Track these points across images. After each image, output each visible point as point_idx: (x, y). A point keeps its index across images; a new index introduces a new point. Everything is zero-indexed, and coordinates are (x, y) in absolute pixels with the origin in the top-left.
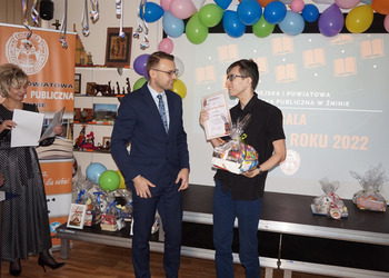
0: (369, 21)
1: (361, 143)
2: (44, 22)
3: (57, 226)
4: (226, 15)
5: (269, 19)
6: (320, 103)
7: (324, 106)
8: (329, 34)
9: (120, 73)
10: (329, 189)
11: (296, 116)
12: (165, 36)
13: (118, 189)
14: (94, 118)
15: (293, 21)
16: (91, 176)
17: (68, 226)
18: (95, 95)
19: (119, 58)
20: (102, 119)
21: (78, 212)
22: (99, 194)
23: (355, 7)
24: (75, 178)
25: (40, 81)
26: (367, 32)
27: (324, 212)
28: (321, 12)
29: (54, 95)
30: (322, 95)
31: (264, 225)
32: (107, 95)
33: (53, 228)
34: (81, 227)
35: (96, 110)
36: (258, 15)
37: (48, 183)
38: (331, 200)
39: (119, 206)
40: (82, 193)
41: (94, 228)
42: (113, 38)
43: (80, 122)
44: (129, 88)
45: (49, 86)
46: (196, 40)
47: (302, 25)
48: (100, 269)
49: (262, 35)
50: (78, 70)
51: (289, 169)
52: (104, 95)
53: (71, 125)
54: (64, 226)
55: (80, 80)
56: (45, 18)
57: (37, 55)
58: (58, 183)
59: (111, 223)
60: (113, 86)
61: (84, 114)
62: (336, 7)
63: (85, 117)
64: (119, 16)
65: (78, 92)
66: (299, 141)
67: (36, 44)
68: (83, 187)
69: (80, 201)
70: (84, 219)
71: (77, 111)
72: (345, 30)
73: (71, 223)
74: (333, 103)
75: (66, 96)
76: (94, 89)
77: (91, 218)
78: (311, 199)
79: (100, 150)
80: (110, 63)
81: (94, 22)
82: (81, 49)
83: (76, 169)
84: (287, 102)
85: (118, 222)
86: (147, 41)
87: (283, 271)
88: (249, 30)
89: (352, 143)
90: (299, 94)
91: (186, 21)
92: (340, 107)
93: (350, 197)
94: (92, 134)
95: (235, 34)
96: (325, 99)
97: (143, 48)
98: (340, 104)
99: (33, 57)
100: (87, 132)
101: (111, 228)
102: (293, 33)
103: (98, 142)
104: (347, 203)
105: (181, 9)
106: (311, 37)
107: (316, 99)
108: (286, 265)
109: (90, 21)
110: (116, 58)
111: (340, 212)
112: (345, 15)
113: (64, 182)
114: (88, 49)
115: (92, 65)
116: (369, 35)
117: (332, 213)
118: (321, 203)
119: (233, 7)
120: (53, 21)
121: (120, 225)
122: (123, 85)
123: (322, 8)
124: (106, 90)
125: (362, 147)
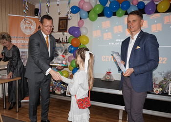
1: (163, 60)
4: (105, 9)
5: (123, 8)
9: (64, 35)
12: (81, 19)
26: (167, 12)
36: (118, 8)
39: (62, 85)
42: (61, 21)
44: (67, 40)
46: (93, 20)
49: (120, 16)
52: (57, 43)
57: (32, 27)
59: (59, 91)
60: (61, 39)
62: (152, 2)
67: (31, 23)
72: (157, 12)
77: (52, 89)
80: (60, 30)
85: (62, 91)
91: (88, 12)
95: (109, 16)
99: (30, 28)
101: (59, 93)
105: (87, 7)
110: (62, 29)
112: (157, 5)
119: (108, 5)
122: (65, 39)
123: (146, 3)
124: (58, 41)
125: (164, 62)
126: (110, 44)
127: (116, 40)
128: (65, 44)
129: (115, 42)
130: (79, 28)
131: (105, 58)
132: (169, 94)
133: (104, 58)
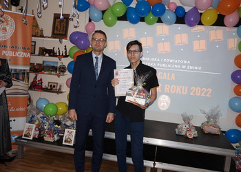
0: (215, 19)
1: (206, 93)
2: (13, 7)
3: (16, 137)
4: (129, 10)
5: (155, 14)
6: (184, 67)
7: (186, 69)
8: (191, 25)
9: (61, 42)
10: (187, 119)
11: (169, 74)
12: (90, 20)
13: (56, 115)
14: (43, 69)
15: (169, 16)
16: (39, 107)
17: (23, 137)
18: (44, 55)
19: (61, 32)
20: (48, 70)
21: (30, 129)
22: (44, 118)
23: (207, 10)
24: (29, 108)
25: (9, 45)
26: (214, 25)
27: (183, 133)
28: (186, 11)
29: (17, 54)
30: (185, 62)
31: (146, 140)
32: (52, 56)
33: (13, 138)
34: (31, 138)
35: (45, 64)
36: (148, 11)
37: (11, 110)
38: (187, 126)
39: (57, 126)
40: (33, 116)
41: (40, 139)
42: (57, 20)
43: (34, 72)
44: (66, 52)
45: (14, 48)
46: (109, 24)
47: (174, 19)
49: (150, 23)
50: (34, 39)
51: (163, 107)
52: (50, 56)
53: (28, 74)
54: (20, 137)
55: (35, 45)
56: (14, 5)
57: (8, 28)
58: (18, 110)
59: (50, 136)
60: (56, 50)
61: (37, 67)
62: (195, 9)
63: (37, 69)
64: (60, 6)
65: (33, 53)
66: (170, 89)
67: (7, 21)
68: (34, 113)
69: (31, 121)
70: (34, 133)
71: (32, 65)
72: (200, 24)
73: (25, 136)
74: (191, 68)
75: (25, 55)
76: (43, 51)
77: (38, 132)
78: (176, 125)
79: (46, 90)
80: (54, 35)
81: (44, 9)
82: (37, 26)
83: (30, 102)
84: (164, 65)
85: (55, 136)
86: (78, 23)
87: (156, 169)
88: (142, 20)
89: (202, 92)
90: (171, 61)
91: (103, 12)
92: (196, 70)
93: (199, 125)
94: (41, 80)
95: (134, 22)
96: (187, 65)
97: (76, 27)
98: (196, 68)
99: (5, 29)
100: (38, 78)
101: (51, 140)
102: (169, 23)
103: (45, 85)
104: (197, 128)
105: (101, 4)
106: (180, 27)
107: (181, 65)
108: (158, 165)
109: (42, 8)
110: (58, 32)
111: (193, 134)
112: (201, 14)
113: (22, 109)
114: (41, 26)
115: (43, 36)
116: (215, 27)
117: (188, 134)
118: (182, 128)
119: (133, 5)
120: (19, 7)
121: (56, 138)
122: (62, 50)
123: (187, 9)
124: (51, 53)
125: (208, 95)
127: (144, 59)
130: (86, 35)
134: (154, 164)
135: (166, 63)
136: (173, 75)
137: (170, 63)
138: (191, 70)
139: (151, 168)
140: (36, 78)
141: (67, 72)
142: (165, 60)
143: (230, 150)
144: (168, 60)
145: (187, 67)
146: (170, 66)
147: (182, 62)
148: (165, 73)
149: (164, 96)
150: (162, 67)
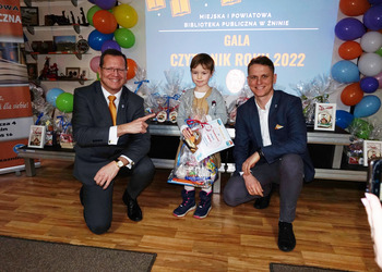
1: (298, 60)
6: (262, 24)
7: (266, 26)
9: (75, 5)
11: (240, 37)
17: (29, 146)
18: (53, 25)
21: (37, 133)
22: (62, 117)
30: (264, 15)
32: (63, 25)
34: (41, 147)
35: (57, 42)
37: (5, 108)
40: (41, 115)
41: (54, 146)
48: (62, 184)
50: (34, 3)
51: (235, 87)
53: (22, 50)
54: (25, 147)
55: (37, 13)
58: (16, 107)
59: (69, 141)
61: (45, 46)
63: (45, 48)
65: (36, 25)
66: (243, 61)
68: (42, 110)
69: (38, 123)
70: (44, 139)
73: (32, 143)
74: (273, 23)
75: (11, 18)
77: (51, 137)
79: (63, 78)
84: (232, 24)
89: (290, 60)
90: (243, 16)
92: (280, 26)
94: (55, 65)
96: (266, 19)
98: (280, 23)
100: (51, 64)
101: (70, 146)
107: (258, 20)
113: (23, 106)
122: (78, 15)
125: (299, 64)
126: (186, 25)
127: (201, 17)
128: (81, 28)
129: (197, 21)
131: (178, 60)
132: (316, 128)
133: (175, 60)
134: (226, 167)
135: (234, 20)
136: (247, 37)
137: (240, 19)
138: (273, 27)
139: (222, 173)
140: (47, 63)
141: (91, 50)
142: (233, 15)
143: (342, 135)
144: (237, 16)
145: (267, 23)
146: (241, 24)
147: (259, 15)
148: (235, 37)
149: (235, 71)
150: (230, 27)
